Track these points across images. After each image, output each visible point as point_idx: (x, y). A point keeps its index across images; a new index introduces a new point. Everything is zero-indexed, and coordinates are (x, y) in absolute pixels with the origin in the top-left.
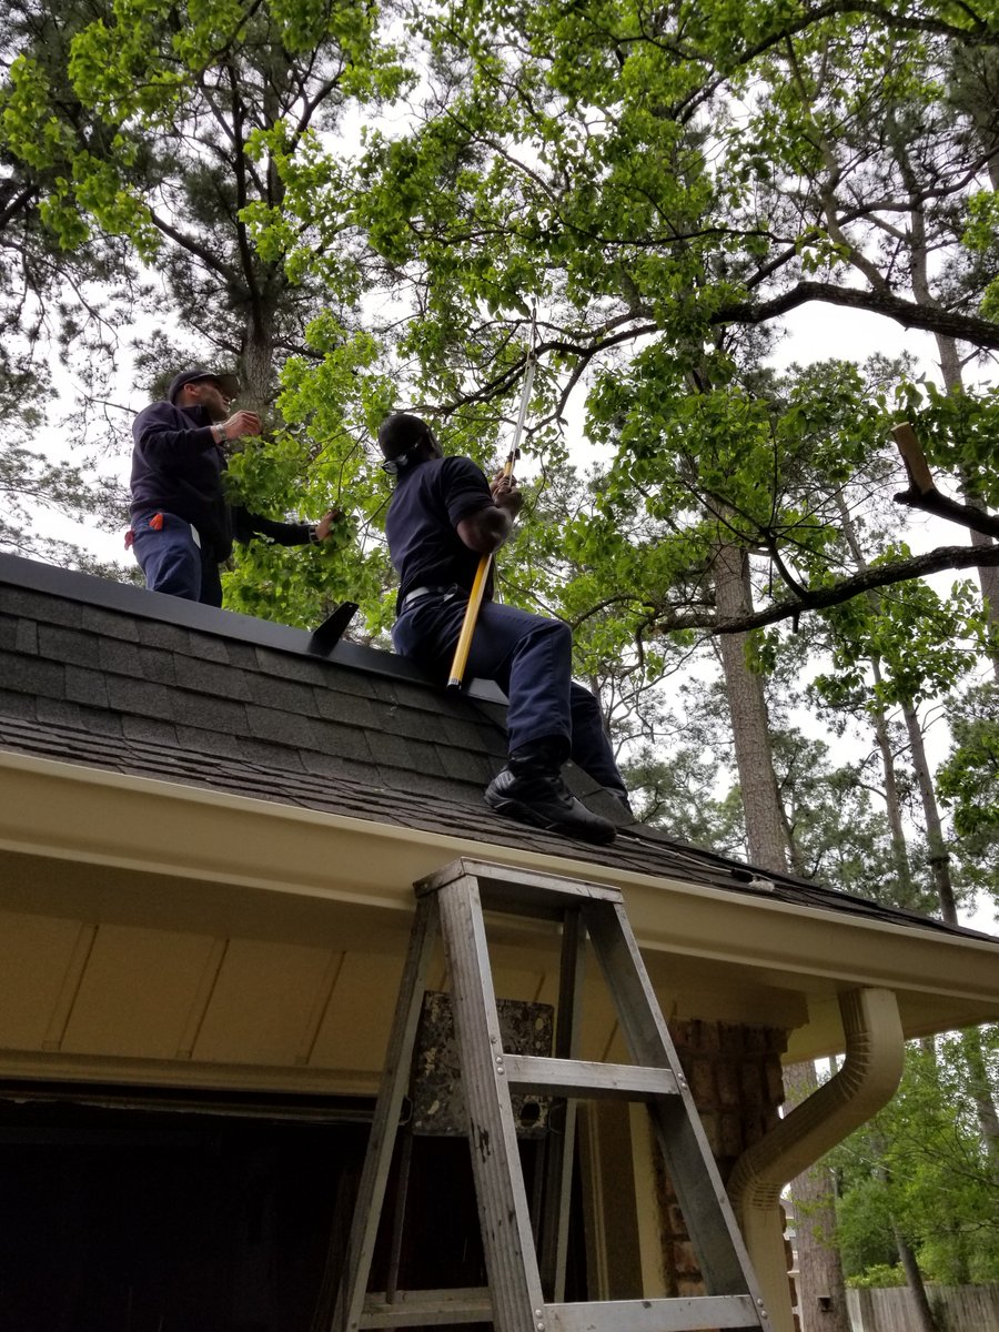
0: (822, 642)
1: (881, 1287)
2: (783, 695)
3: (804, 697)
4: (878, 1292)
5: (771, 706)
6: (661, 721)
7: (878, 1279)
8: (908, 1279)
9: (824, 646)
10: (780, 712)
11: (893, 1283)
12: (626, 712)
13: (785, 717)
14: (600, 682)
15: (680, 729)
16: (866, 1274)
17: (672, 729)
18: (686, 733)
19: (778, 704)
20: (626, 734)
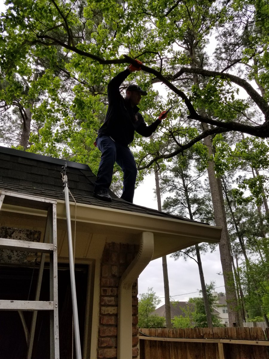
0: (240, 168)
1: (259, 322)
2: (230, 180)
3: (236, 181)
4: (258, 323)
5: (227, 183)
6: (199, 187)
7: (258, 320)
8: (265, 320)
9: (241, 169)
10: (229, 185)
11: (261, 321)
12: (191, 186)
13: (231, 186)
14: (184, 179)
15: (204, 189)
16: (254, 319)
17: (202, 189)
18: (206, 190)
19: (229, 183)
20: (191, 191)
